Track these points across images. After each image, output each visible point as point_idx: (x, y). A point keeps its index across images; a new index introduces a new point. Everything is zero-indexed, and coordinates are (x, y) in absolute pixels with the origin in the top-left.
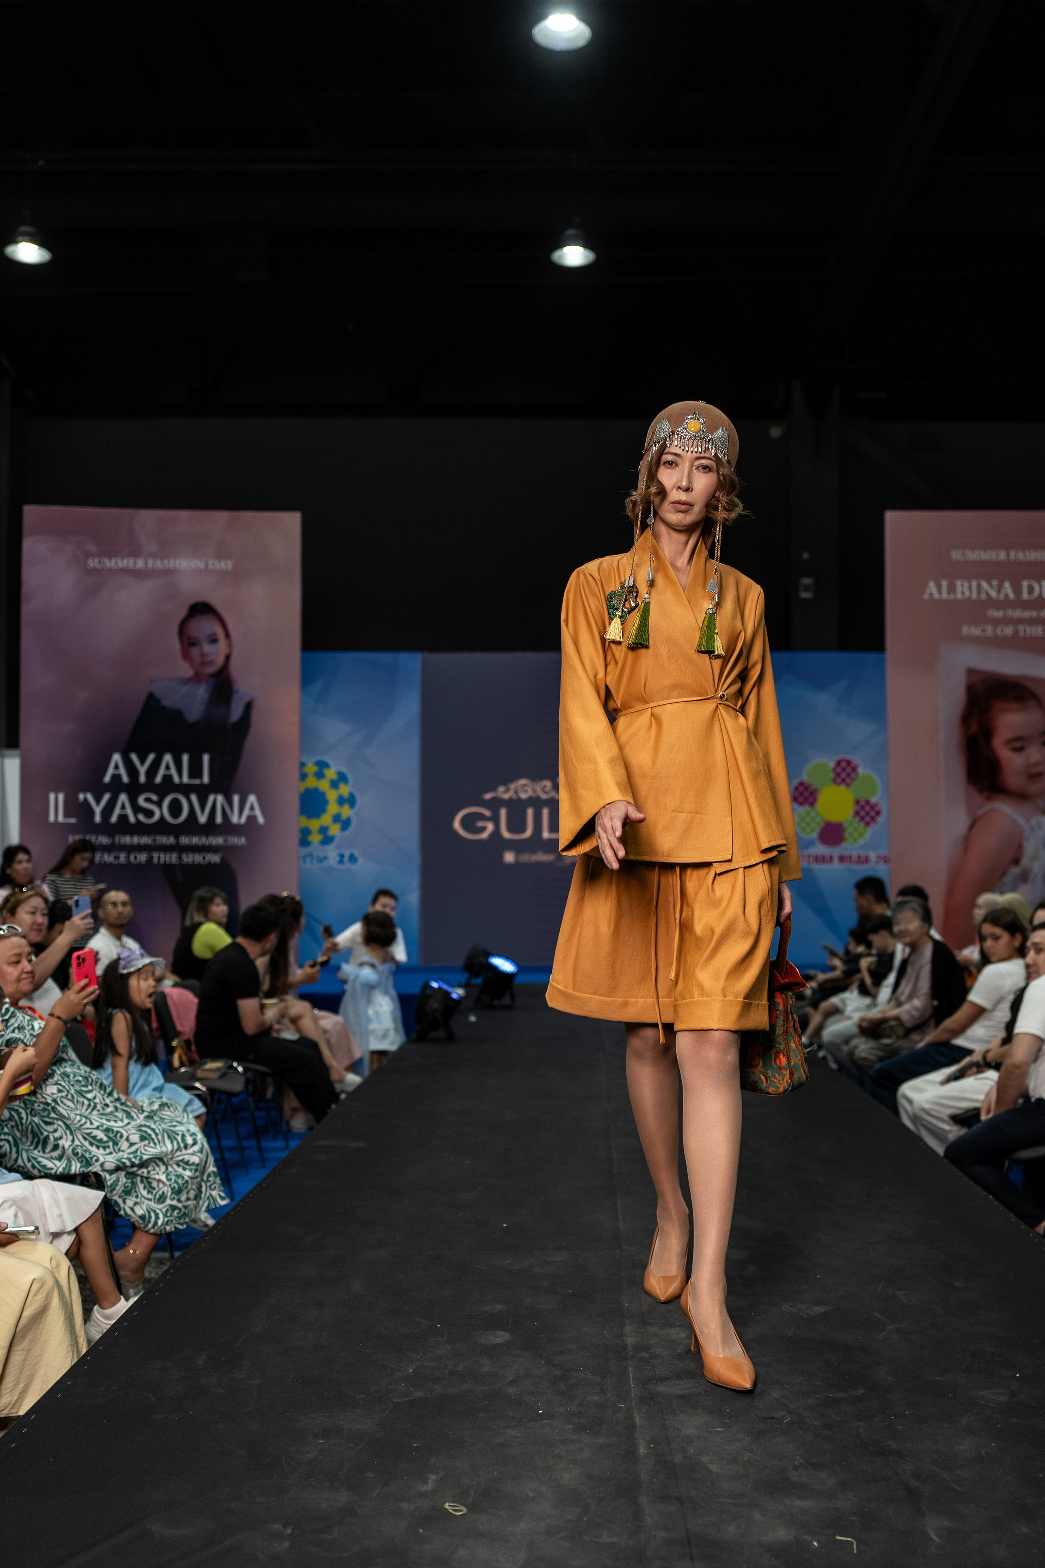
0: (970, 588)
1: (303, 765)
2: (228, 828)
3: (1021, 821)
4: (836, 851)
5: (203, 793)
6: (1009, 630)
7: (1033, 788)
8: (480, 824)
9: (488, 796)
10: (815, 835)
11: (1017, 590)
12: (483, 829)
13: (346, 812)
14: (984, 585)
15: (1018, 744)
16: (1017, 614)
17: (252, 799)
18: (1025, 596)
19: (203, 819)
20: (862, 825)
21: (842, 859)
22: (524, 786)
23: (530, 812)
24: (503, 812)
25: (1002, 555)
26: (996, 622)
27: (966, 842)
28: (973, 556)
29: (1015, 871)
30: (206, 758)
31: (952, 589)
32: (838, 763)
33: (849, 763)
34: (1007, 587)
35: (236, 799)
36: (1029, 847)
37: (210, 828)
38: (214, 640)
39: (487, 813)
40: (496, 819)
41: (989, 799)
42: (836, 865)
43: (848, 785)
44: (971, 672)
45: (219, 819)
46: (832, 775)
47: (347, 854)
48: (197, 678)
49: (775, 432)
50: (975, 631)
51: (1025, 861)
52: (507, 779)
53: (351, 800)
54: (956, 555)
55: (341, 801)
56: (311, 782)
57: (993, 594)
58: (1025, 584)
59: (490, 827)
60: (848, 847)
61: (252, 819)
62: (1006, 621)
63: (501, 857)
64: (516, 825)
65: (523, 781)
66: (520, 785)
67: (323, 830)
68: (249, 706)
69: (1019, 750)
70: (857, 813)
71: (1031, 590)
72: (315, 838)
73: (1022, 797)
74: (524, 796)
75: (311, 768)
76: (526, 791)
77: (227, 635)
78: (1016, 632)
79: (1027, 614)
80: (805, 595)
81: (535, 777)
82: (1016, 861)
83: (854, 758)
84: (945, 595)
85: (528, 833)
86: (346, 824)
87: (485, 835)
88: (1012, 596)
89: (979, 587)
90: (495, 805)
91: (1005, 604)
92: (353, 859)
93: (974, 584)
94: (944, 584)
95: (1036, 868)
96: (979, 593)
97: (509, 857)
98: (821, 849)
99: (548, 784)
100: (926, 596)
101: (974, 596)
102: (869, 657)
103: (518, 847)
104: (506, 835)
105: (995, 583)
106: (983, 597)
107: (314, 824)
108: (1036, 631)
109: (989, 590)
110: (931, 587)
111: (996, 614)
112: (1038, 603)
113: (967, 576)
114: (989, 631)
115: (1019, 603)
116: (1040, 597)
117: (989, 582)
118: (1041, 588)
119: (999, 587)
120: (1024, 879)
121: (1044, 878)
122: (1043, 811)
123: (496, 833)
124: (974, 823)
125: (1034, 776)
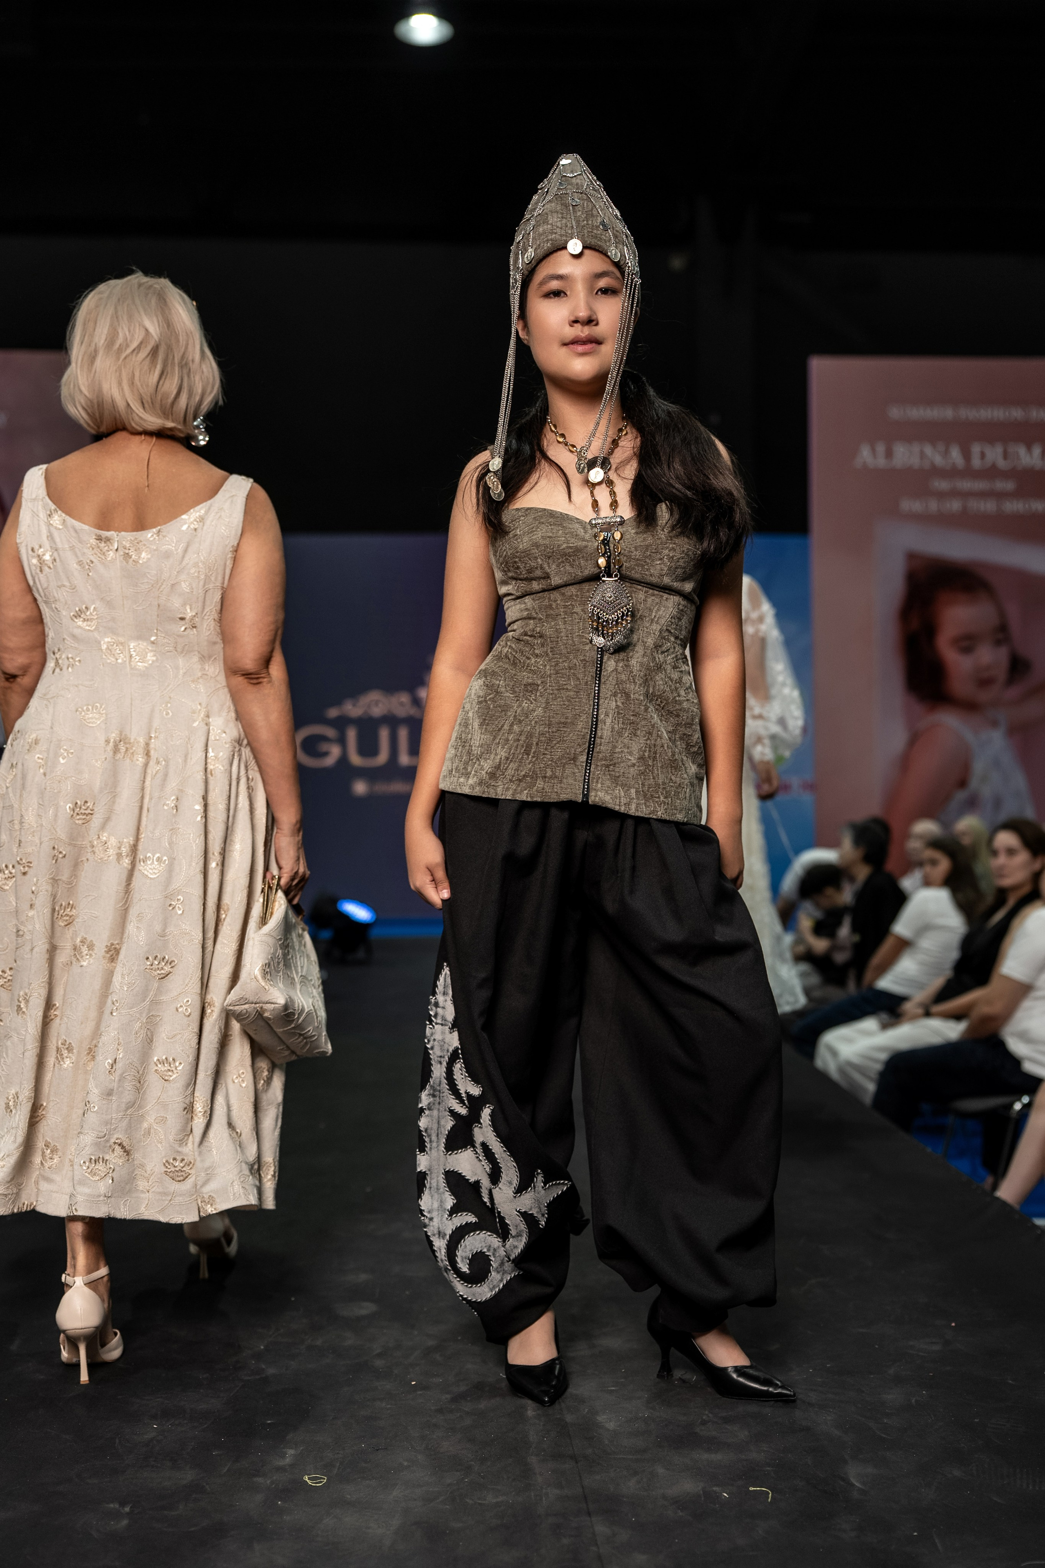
0: (911, 453)
3: (969, 736)
6: (955, 505)
7: (984, 696)
8: (324, 747)
9: (333, 713)
11: (967, 455)
12: (326, 754)
14: (928, 450)
15: (965, 644)
16: (966, 485)
18: (976, 463)
23: (384, 734)
24: (352, 735)
25: (948, 413)
26: (941, 495)
27: (905, 762)
28: (916, 413)
29: (961, 796)
31: (889, 454)
34: (955, 454)
36: (979, 767)
39: (330, 732)
40: (342, 741)
41: (932, 709)
44: (912, 556)
50: (917, 506)
51: (974, 783)
52: (356, 692)
54: (895, 413)
57: (938, 460)
58: (976, 449)
59: (335, 751)
62: (954, 494)
63: (349, 787)
64: (368, 747)
65: (374, 696)
66: (371, 700)
69: (967, 650)
71: (983, 455)
73: (969, 707)
74: (377, 711)
76: (379, 707)
78: (965, 508)
79: (980, 485)
81: (390, 688)
82: (963, 783)
84: (881, 462)
85: (382, 757)
87: (329, 761)
88: (960, 462)
89: (921, 452)
90: (341, 723)
91: (952, 473)
93: (916, 448)
94: (881, 448)
95: (986, 792)
96: (921, 459)
97: (360, 788)
99: (404, 698)
100: (858, 463)
101: (915, 462)
102: (790, 542)
103: (370, 774)
104: (356, 759)
105: (941, 447)
106: (927, 465)
108: (989, 506)
109: (934, 455)
110: (865, 454)
111: (942, 485)
112: (992, 472)
113: (909, 439)
114: (933, 506)
115: (968, 472)
116: (994, 466)
117: (934, 445)
118: (994, 454)
119: (946, 453)
120: (972, 804)
121: (998, 803)
122: (994, 724)
123: (343, 760)
124: (914, 739)
125: (985, 682)
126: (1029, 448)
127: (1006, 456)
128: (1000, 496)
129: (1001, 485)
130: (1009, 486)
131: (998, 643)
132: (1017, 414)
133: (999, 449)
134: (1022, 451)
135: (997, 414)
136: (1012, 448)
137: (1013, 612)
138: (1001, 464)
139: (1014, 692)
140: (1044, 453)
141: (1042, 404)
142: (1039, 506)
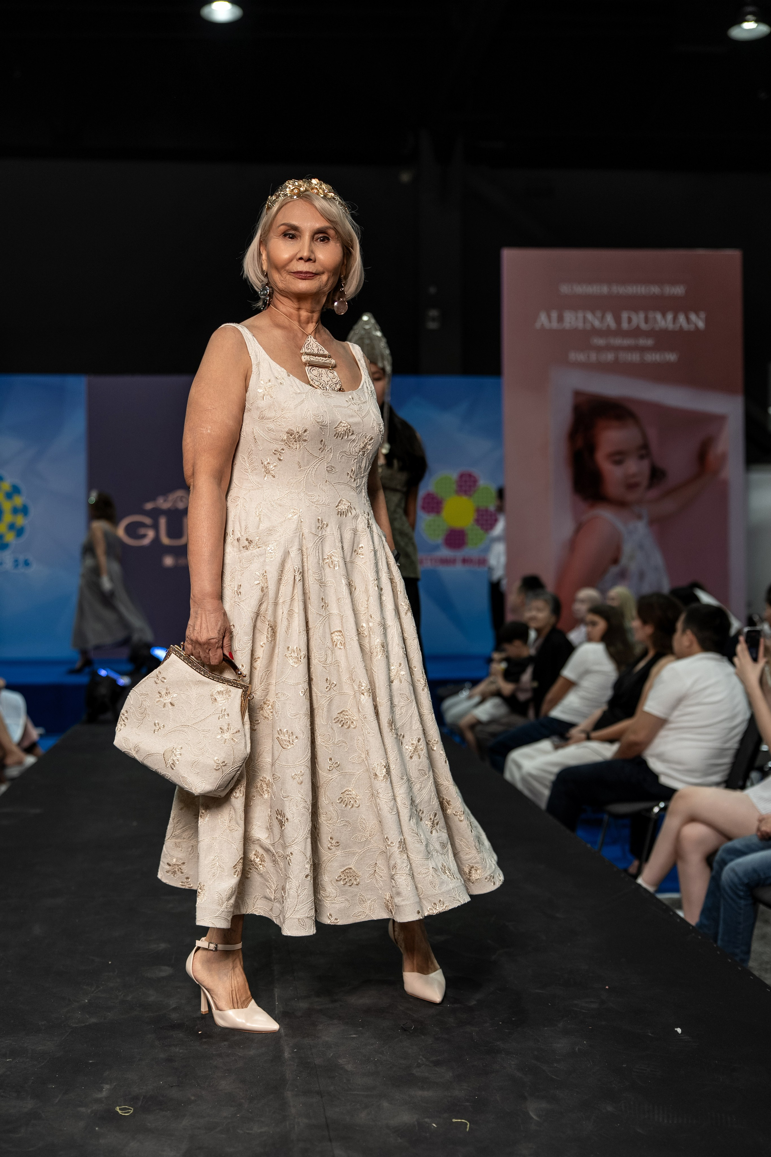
0: (577, 318)
3: (620, 525)
4: (459, 554)
6: (610, 357)
7: (631, 496)
8: (142, 531)
9: (149, 506)
10: (440, 540)
11: (618, 320)
12: (144, 536)
13: (20, 520)
14: (589, 316)
15: (617, 458)
16: (618, 341)
18: (625, 325)
20: (481, 532)
21: (465, 561)
22: (182, 497)
24: (163, 522)
25: (604, 289)
26: (599, 349)
27: (573, 545)
28: (581, 289)
29: (614, 570)
31: (561, 319)
32: (462, 476)
33: (470, 475)
34: (609, 319)
36: (628, 548)
39: (147, 521)
40: (155, 526)
41: (592, 506)
42: (459, 567)
43: (470, 496)
44: (577, 394)
46: (454, 487)
47: (21, 558)
49: (405, 177)
50: (581, 357)
51: (624, 561)
53: (24, 510)
54: (565, 289)
55: (15, 511)
57: (597, 323)
58: (625, 315)
59: (151, 534)
60: (470, 551)
62: (609, 348)
63: (160, 561)
64: (174, 531)
65: (180, 493)
66: (178, 497)
69: (618, 463)
70: (477, 521)
71: (630, 320)
73: (620, 504)
74: (181, 506)
76: (182, 501)
78: (617, 359)
79: (628, 342)
80: (432, 325)
82: (615, 561)
83: (476, 471)
84: (555, 325)
85: (185, 539)
86: (20, 532)
87: (146, 541)
88: (613, 325)
89: (585, 318)
90: (155, 514)
91: (607, 333)
92: (27, 563)
93: (580, 315)
94: (554, 315)
95: (633, 567)
96: (584, 322)
97: (168, 561)
98: (445, 552)
100: (538, 325)
101: (580, 325)
102: (488, 381)
103: (175, 551)
104: (165, 540)
105: (599, 314)
106: (588, 327)
108: (634, 357)
109: (594, 320)
110: (543, 318)
111: (600, 342)
112: (637, 332)
113: (574, 308)
114: (593, 357)
115: (619, 332)
116: (638, 328)
117: (593, 313)
118: (638, 319)
119: (603, 318)
120: (622, 576)
121: (642, 576)
122: (639, 517)
123: (157, 540)
124: (579, 528)
125: (632, 486)
126: (664, 315)
127: (646, 321)
128: (643, 349)
129: (642, 342)
130: (650, 342)
131: (642, 457)
132: (655, 290)
133: (642, 315)
134: (659, 316)
135: (641, 290)
136: (651, 315)
137: (652, 433)
138: (643, 326)
139: (653, 493)
140: (675, 319)
141: (674, 282)
142: (672, 357)
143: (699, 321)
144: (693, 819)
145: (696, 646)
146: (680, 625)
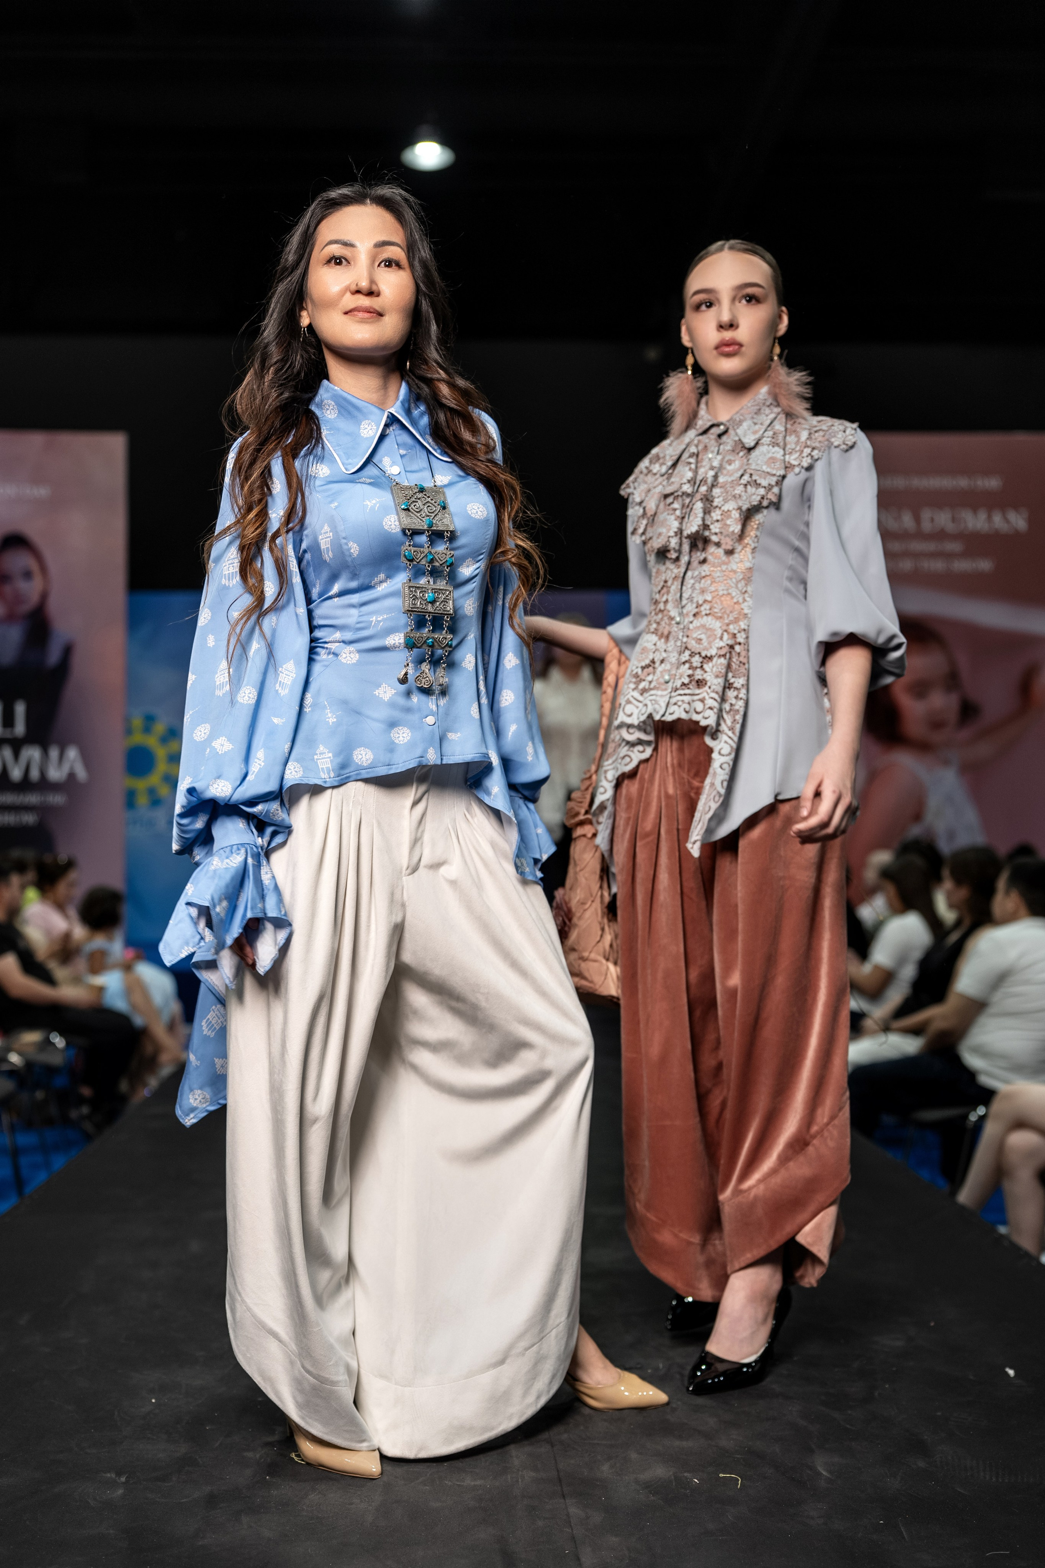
1: (127, 720)
2: (44, 785)
3: (923, 774)
5: (17, 745)
6: (908, 565)
7: (937, 738)
11: (917, 519)
13: (176, 770)
15: (919, 690)
16: (917, 546)
17: (72, 753)
18: (927, 526)
19: (16, 774)
25: (900, 483)
26: (894, 556)
27: (864, 798)
29: (916, 829)
30: (20, 709)
34: (907, 518)
35: (54, 753)
36: (932, 803)
37: (25, 785)
38: (28, 575)
41: (888, 750)
45: (35, 774)
48: (10, 618)
51: (928, 818)
56: (138, 738)
57: (891, 525)
58: (926, 514)
61: (72, 776)
62: (906, 554)
67: (152, 791)
68: (68, 651)
69: (921, 696)
71: (932, 520)
72: (142, 800)
73: (924, 747)
75: (137, 722)
77: (43, 569)
78: (916, 568)
79: (930, 547)
82: (917, 818)
88: (911, 526)
91: (904, 536)
95: (940, 825)
105: (893, 512)
107: (141, 785)
108: (938, 565)
109: (887, 520)
112: (941, 535)
115: (920, 535)
116: (942, 530)
117: (886, 511)
118: (943, 519)
119: (898, 517)
121: (951, 836)
122: (947, 763)
124: (872, 777)
125: (937, 725)
126: (975, 512)
127: (954, 520)
128: (949, 556)
129: (949, 547)
130: (958, 547)
131: (949, 689)
132: (964, 482)
133: (947, 514)
134: (969, 515)
135: (945, 483)
136: (960, 513)
138: (950, 527)
139: (964, 734)
140: (989, 518)
141: (987, 473)
142: (985, 565)
143: (1018, 521)
144: (1020, 1124)
145: (1023, 910)
146: (1002, 883)
